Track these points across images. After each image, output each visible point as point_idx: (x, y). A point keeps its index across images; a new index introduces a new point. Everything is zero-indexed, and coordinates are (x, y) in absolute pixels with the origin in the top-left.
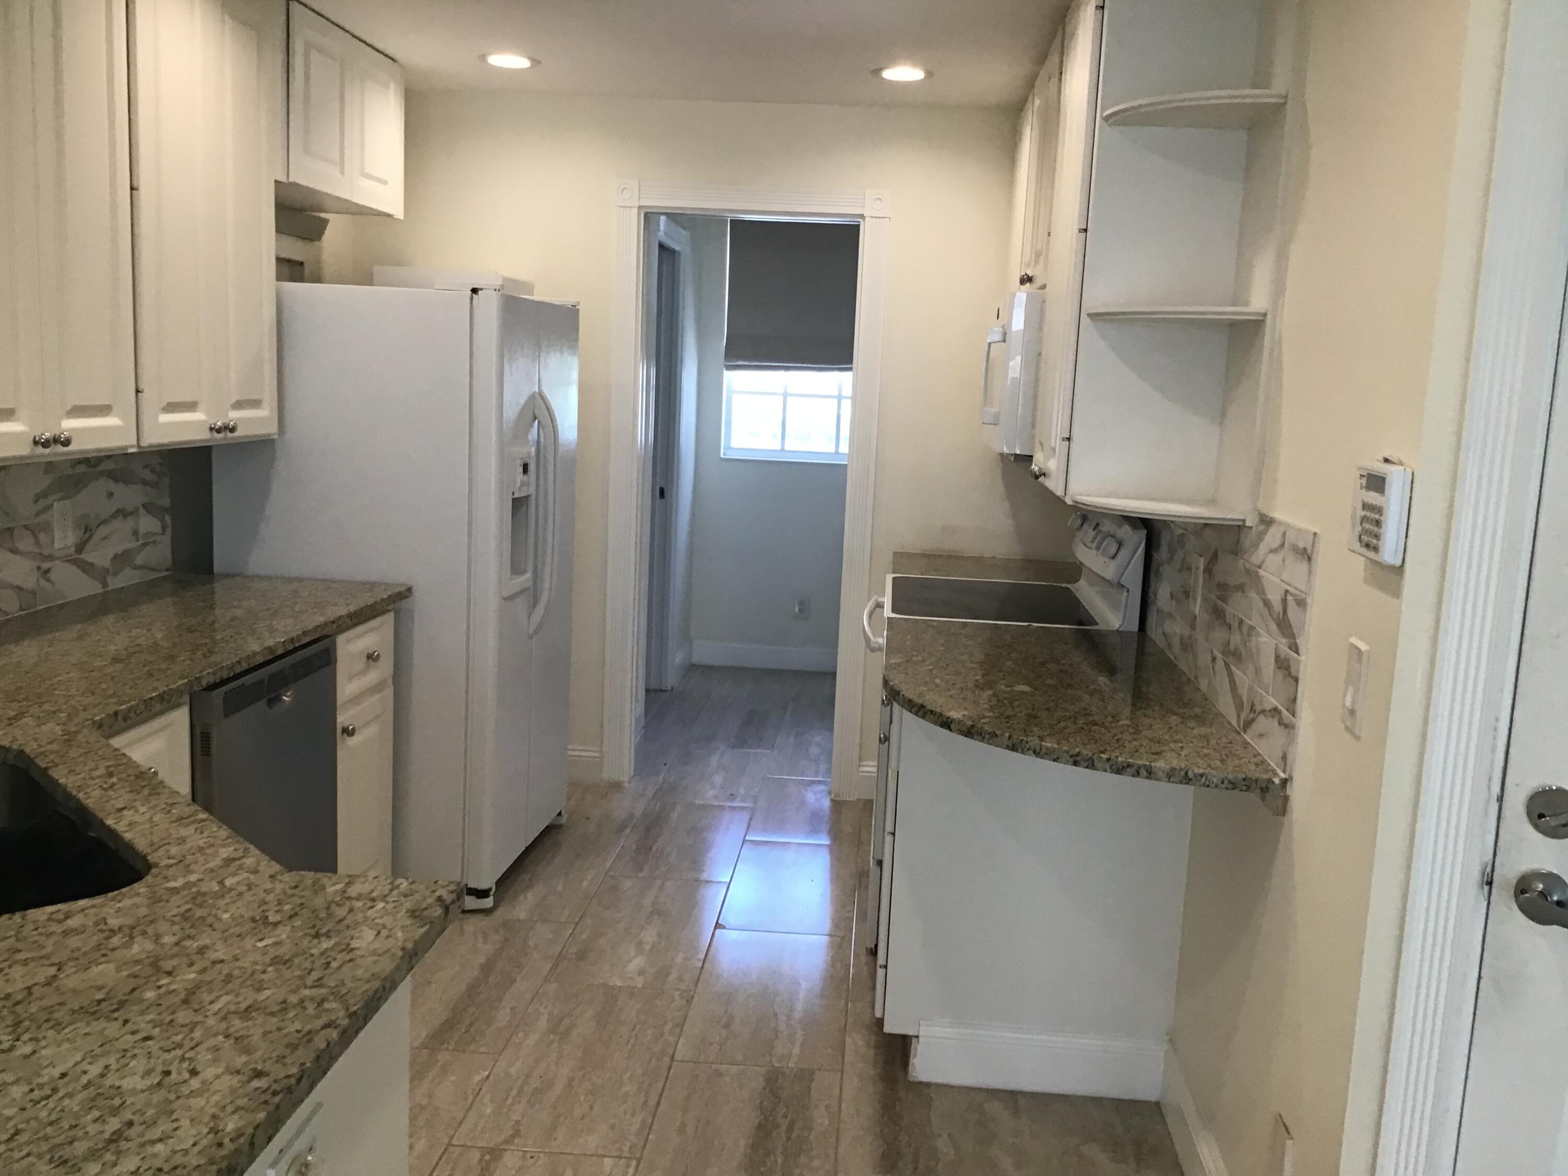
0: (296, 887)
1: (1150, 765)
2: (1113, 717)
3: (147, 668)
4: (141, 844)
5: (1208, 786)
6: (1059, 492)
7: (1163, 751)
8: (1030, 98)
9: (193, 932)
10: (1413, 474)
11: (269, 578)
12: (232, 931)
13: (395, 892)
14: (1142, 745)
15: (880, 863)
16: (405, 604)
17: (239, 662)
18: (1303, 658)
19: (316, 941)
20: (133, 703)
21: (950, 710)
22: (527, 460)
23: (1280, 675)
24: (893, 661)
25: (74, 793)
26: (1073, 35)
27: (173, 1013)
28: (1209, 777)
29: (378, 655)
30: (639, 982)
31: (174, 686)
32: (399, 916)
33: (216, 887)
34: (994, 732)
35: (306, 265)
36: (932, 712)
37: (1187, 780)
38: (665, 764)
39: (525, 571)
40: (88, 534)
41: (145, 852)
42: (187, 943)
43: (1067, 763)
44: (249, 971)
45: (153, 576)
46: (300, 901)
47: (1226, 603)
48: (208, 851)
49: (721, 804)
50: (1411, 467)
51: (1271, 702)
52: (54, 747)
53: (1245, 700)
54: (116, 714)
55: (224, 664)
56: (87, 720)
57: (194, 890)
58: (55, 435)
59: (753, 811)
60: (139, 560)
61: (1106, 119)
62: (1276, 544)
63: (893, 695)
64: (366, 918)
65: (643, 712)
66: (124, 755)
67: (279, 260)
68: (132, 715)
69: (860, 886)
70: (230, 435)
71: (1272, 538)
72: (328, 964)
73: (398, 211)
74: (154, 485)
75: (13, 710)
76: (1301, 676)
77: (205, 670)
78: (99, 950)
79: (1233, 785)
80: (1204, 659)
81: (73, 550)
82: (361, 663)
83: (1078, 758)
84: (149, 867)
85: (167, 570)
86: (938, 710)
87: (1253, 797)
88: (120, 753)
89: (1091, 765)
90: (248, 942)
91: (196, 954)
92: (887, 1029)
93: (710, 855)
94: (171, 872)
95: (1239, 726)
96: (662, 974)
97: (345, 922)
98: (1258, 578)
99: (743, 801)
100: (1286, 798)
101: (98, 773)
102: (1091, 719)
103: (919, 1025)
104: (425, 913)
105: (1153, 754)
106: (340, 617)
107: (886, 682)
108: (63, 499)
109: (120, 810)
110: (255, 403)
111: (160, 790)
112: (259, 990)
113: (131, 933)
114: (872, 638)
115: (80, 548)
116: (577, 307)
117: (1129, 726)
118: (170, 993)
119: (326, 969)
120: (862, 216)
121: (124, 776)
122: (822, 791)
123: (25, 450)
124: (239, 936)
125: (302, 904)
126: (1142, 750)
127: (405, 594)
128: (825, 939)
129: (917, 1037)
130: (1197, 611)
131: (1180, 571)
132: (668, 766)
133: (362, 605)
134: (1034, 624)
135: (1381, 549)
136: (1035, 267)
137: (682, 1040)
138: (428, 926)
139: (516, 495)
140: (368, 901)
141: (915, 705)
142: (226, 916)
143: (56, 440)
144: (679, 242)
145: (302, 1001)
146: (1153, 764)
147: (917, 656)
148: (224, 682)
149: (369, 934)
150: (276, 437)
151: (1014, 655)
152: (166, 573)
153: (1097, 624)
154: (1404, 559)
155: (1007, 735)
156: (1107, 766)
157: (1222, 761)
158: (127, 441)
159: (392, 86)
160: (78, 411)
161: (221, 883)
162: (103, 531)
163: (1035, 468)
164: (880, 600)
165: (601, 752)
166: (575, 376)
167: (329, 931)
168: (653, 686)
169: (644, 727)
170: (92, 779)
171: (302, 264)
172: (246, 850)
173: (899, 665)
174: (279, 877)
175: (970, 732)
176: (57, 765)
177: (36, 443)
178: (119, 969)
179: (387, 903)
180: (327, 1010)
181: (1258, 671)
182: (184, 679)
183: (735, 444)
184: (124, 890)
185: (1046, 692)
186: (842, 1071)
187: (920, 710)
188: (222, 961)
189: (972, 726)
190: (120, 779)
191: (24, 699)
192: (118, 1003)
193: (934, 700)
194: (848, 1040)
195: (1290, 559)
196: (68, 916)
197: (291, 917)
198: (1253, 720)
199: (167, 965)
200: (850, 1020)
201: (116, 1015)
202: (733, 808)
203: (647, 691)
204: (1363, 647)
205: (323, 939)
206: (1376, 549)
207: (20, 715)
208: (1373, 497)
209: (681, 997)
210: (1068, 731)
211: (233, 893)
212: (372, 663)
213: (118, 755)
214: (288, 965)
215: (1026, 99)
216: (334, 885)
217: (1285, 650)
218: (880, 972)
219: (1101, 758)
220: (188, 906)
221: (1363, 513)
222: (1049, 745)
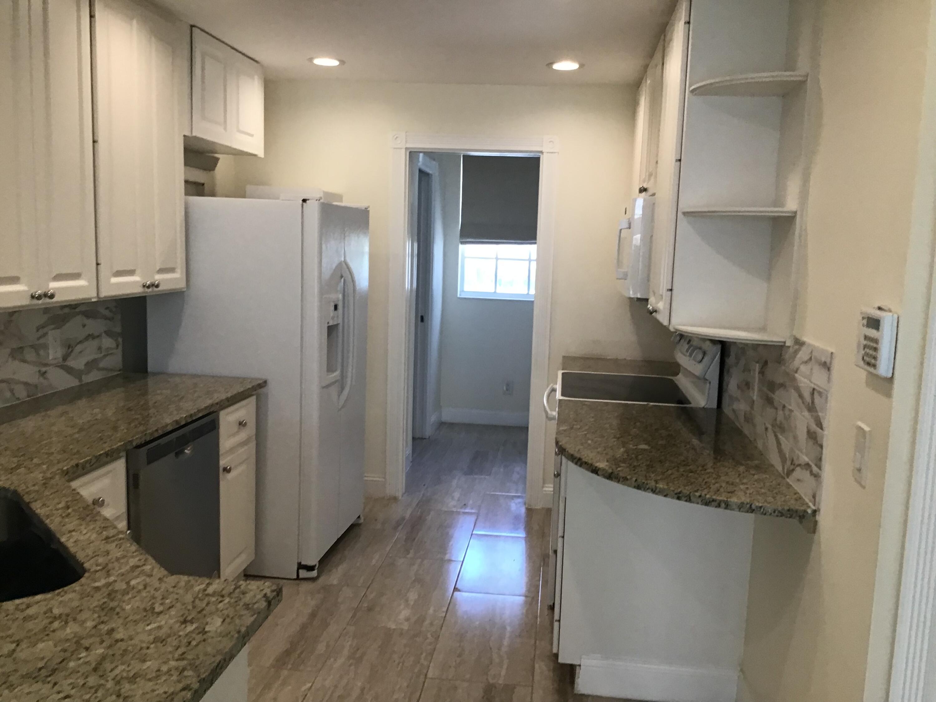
0: (174, 587)
1: (727, 500)
2: (703, 466)
3: (100, 435)
4: (81, 556)
5: (765, 514)
6: (665, 323)
7: (735, 491)
8: (644, 78)
9: (106, 619)
10: (898, 318)
11: (181, 375)
12: (131, 618)
13: (238, 590)
14: (721, 487)
15: (555, 552)
16: (263, 390)
17: (157, 430)
18: (826, 432)
19: (183, 626)
20: (88, 458)
21: (597, 462)
22: (336, 303)
23: (811, 443)
24: (561, 428)
25: (44, 519)
26: (671, 40)
27: (87, 677)
28: (765, 509)
29: (245, 422)
30: (405, 626)
31: (115, 447)
32: (238, 608)
33: (124, 586)
34: (626, 477)
35: (205, 185)
36: (586, 463)
37: (751, 510)
38: (424, 485)
39: (336, 371)
40: (70, 349)
41: (82, 561)
42: (101, 626)
43: (673, 498)
44: (139, 648)
45: (110, 374)
46: (176, 596)
47: (774, 394)
48: (122, 561)
49: (458, 510)
50: (896, 313)
51: (805, 459)
52: (36, 488)
53: (787, 456)
54: (77, 465)
55: (148, 432)
56: (58, 470)
57: (110, 588)
58: (45, 292)
59: (478, 515)
60: (101, 365)
61: (692, 91)
62: (806, 358)
63: (561, 451)
64: (217, 610)
65: (411, 452)
66: (78, 493)
67: (186, 182)
68: (88, 465)
69: (544, 564)
70: (156, 289)
71: (803, 355)
72: (190, 643)
73: (261, 153)
74: (111, 319)
75: (14, 463)
76: (825, 444)
77: (135, 436)
78: (45, 631)
79: (781, 514)
80: (760, 429)
81: (61, 359)
82: (235, 428)
83: (680, 495)
84: (84, 571)
85: (120, 370)
86: (590, 462)
87: (795, 521)
88: (76, 492)
89: (689, 499)
90: (141, 625)
91: (106, 634)
92: (561, 660)
93: (451, 543)
94: (98, 575)
95: (784, 473)
96: (421, 621)
97: (204, 612)
98: (794, 379)
99: (472, 509)
100: (816, 523)
101: (60, 506)
102: (688, 468)
103: (581, 658)
104: (256, 606)
105: (729, 492)
106: (222, 401)
107: (557, 443)
108: (54, 329)
109: (70, 532)
110: (172, 270)
111: (98, 518)
112: (144, 661)
113: (65, 619)
114: (549, 412)
115: (65, 359)
116: (368, 209)
117: (713, 473)
118: (86, 663)
119: (187, 646)
120: (542, 152)
121: (76, 508)
122: (519, 503)
123: (25, 301)
124: (135, 621)
125: (177, 599)
126: (722, 490)
127: (263, 384)
128: (522, 599)
129: (580, 666)
130: (755, 398)
131: (744, 371)
132: (426, 486)
133: (235, 392)
134: (652, 404)
135: (877, 366)
136: (648, 182)
137: (432, 664)
138: (256, 616)
139: (331, 324)
140: (219, 597)
141: (575, 458)
142: (128, 607)
143: (45, 295)
144: (432, 168)
145: (169, 670)
146: (729, 500)
147: (576, 425)
148: (147, 443)
149: (219, 621)
150: (185, 290)
151: (638, 424)
152: (119, 373)
153: (690, 403)
154: (893, 374)
155: (634, 479)
156: (700, 501)
157: (774, 498)
158: (91, 294)
159: (256, 77)
160: (58, 277)
161: (128, 583)
162: (78, 348)
163: (650, 307)
164: (555, 386)
165: (384, 478)
166: (367, 249)
167: (193, 618)
168: (418, 435)
169: (411, 462)
170: (57, 510)
171: (203, 184)
172: (146, 560)
173: (565, 431)
174: (165, 579)
175: (610, 476)
176: (36, 501)
177: (33, 297)
178: (55, 646)
179: (231, 598)
180: (186, 677)
181: (795, 438)
182: (121, 442)
183: (466, 289)
184: (66, 588)
185: (659, 450)
186: (532, 686)
187: (579, 462)
188: (122, 640)
189: (612, 473)
190: (73, 510)
191: (22, 456)
192: (52, 671)
193: (588, 455)
194: (537, 666)
195: (816, 368)
196: (28, 606)
197: (170, 608)
198: (793, 470)
199: (86, 643)
200: (537, 652)
201: (49, 679)
202: (465, 513)
203: (414, 439)
204: (867, 429)
205: (188, 624)
206: (874, 366)
207: (18, 467)
208: (872, 333)
209: (432, 636)
210: (673, 477)
211: (135, 590)
212: (242, 428)
213: (75, 493)
214: (164, 643)
215: (642, 79)
216: (199, 585)
217: (814, 427)
218: (556, 624)
219: (695, 495)
220: (106, 600)
221: (865, 342)
222: (661, 486)
